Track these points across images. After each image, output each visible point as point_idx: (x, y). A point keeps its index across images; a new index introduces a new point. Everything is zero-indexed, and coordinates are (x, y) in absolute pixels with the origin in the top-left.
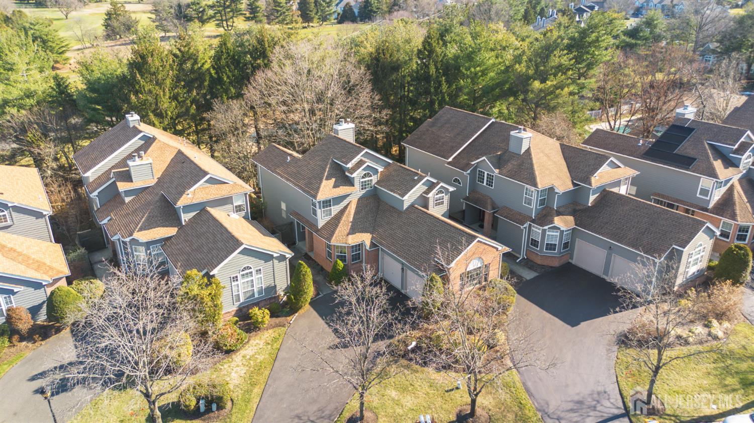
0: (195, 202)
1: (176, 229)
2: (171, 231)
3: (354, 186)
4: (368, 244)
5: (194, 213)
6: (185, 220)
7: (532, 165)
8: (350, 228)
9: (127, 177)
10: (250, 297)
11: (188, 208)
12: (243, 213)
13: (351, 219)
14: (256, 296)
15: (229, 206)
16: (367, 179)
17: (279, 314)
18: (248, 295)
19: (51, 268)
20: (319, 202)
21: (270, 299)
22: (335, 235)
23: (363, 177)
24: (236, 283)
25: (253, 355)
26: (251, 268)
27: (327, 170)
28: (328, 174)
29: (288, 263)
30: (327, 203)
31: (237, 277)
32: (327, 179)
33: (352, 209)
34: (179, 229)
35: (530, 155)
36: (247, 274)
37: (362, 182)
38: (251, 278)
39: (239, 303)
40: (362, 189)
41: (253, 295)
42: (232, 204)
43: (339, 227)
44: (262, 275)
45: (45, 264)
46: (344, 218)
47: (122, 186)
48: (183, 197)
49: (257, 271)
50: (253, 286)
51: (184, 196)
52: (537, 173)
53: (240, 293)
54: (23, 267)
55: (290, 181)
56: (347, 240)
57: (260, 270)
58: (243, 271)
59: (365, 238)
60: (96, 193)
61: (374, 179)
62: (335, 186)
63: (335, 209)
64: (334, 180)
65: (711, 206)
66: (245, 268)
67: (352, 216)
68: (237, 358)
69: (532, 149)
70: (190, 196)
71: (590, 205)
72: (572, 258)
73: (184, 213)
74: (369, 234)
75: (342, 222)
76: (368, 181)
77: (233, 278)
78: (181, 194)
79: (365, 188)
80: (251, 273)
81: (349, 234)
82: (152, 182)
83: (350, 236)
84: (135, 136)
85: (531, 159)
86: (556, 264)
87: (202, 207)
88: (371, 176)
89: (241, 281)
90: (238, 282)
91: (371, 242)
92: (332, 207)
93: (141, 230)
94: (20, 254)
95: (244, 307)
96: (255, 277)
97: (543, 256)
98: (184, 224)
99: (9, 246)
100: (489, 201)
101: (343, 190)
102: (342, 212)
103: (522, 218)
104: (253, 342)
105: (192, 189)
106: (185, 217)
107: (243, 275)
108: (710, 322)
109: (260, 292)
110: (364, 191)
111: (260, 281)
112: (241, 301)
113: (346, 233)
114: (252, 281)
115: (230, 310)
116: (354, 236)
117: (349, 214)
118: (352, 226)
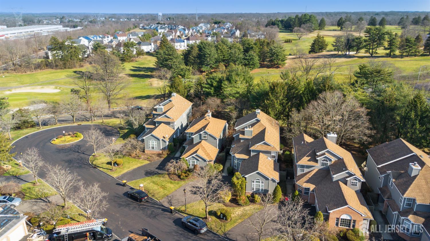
0: (256, 149)
2: (246, 157)
4: (311, 189)
5: (256, 153)
7: (411, 183)
8: (307, 180)
9: (243, 133)
11: (254, 151)
12: (274, 159)
15: (270, 155)
16: (325, 162)
19: (210, 157)
20: (299, 165)
21: (265, 194)
23: (323, 161)
25: (247, 210)
28: (309, 155)
29: (276, 184)
30: (303, 166)
31: (254, 181)
32: (307, 157)
35: (415, 178)
37: (322, 163)
42: (271, 154)
43: (303, 178)
44: (263, 184)
45: (209, 155)
46: (307, 175)
47: (241, 136)
48: (253, 146)
50: (259, 187)
52: (410, 189)
54: (204, 154)
55: (296, 152)
56: (303, 184)
59: (312, 187)
60: (235, 136)
61: (329, 163)
62: (309, 161)
63: (306, 170)
64: (310, 158)
66: (257, 179)
68: (242, 209)
69: (418, 177)
76: (326, 163)
79: (324, 166)
82: (250, 137)
83: (305, 183)
84: (254, 119)
85: (413, 181)
91: (314, 189)
93: (238, 153)
94: (205, 149)
95: (254, 193)
99: (203, 146)
100: (389, 194)
101: (312, 163)
102: (309, 172)
103: (396, 208)
104: (250, 206)
105: (257, 145)
109: (262, 190)
110: (323, 167)
111: (262, 186)
112: (254, 191)
114: (260, 185)
115: (250, 192)
116: (307, 184)
117: (310, 174)
118: (309, 179)
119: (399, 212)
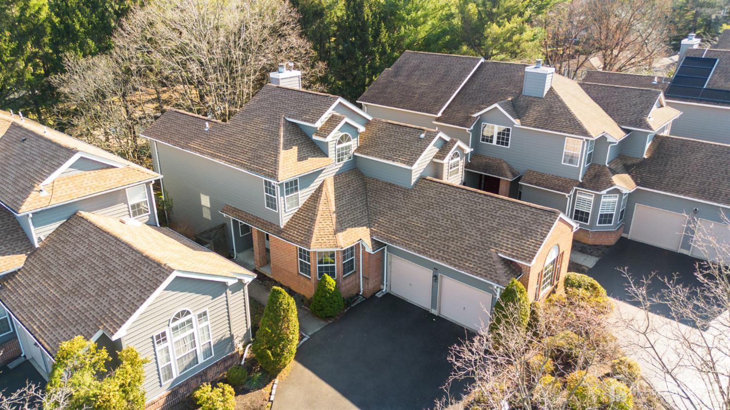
0: (55, 203)
1: (23, 257)
2: (14, 262)
3: (327, 156)
4: (368, 243)
5: (56, 225)
6: (40, 239)
8: (336, 222)
10: (190, 365)
11: (41, 217)
12: (146, 217)
13: (333, 208)
14: (201, 360)
15: (122, 207)
16: (344, 144)
17: (246, 386)
18: (186, 362)
20: (281, 185)
21: (225, 360)
22: (314, 235)
23: (340, 143)
24: (163, 345)
26: (188, 313)
27: (282, 134)
28: (286, 141)
29: (246, 292)
30: (292, 186)
31: (164, 334)
32: (285, 148)
33: (330, 191)
34: (29, 256)
35: (557, 96)
36: (183, 324)
37: (339, 150)
38: (190, 331)
39: (171, 380)
40: (339, 161)
41: (196, 360)
42: (126, 202)
43: (317, 222)
44: (208, 323)
46: (321, 207)
48: (31, 196)
49: (200, 316)
50: (194, 344)
51: (33, 194)
52: (579, 118)
53: (172, 362)
55: (220, 157)
56: (334, 241)
57: (205, 314)
58: (175, 320)
59: (362, 235)
61: (354, 144)
62: (300, 159)
63: (304, 195)
64: (295, 148)
66: (178, 315)
67: (333, 203)
69: (556, 90)
70: (45, 194)
71: (645, 157)
72: (627, 231)
73: (35, 225)
74: (365, 228)
75: (319, 213)
76: (346, 147)
77: (158, 337)
78: (26, 192)
79: (342, 159)
80: (190, 321)
81: (336, 232)
83: (340, 235)
85: (561, 101)
86: (611, 241)
87: (69, 213)
88: (349, 140)
89: (172, 339)
90: (168, 344)
91: (373, 240)
92: (299, 192)
95: (180, 386)
96: (198, 327)
97: (597, 233)
98: (37, 245)
100: (504, 165)
101: (313, 163)
102: (316, 197)
103: (563, 183)
105: (48, 181)
106: (39, 234)
107: (176, 328)
109: (207, 353)
110: (340, 165)
111: (206, 333)
112: (175, 377)
113: (331, 230)
114: (192, 335)
115: (155, 398)
116: (345, 233)
117: (327, 198)
118: (337, 218)
119: (581, 185)
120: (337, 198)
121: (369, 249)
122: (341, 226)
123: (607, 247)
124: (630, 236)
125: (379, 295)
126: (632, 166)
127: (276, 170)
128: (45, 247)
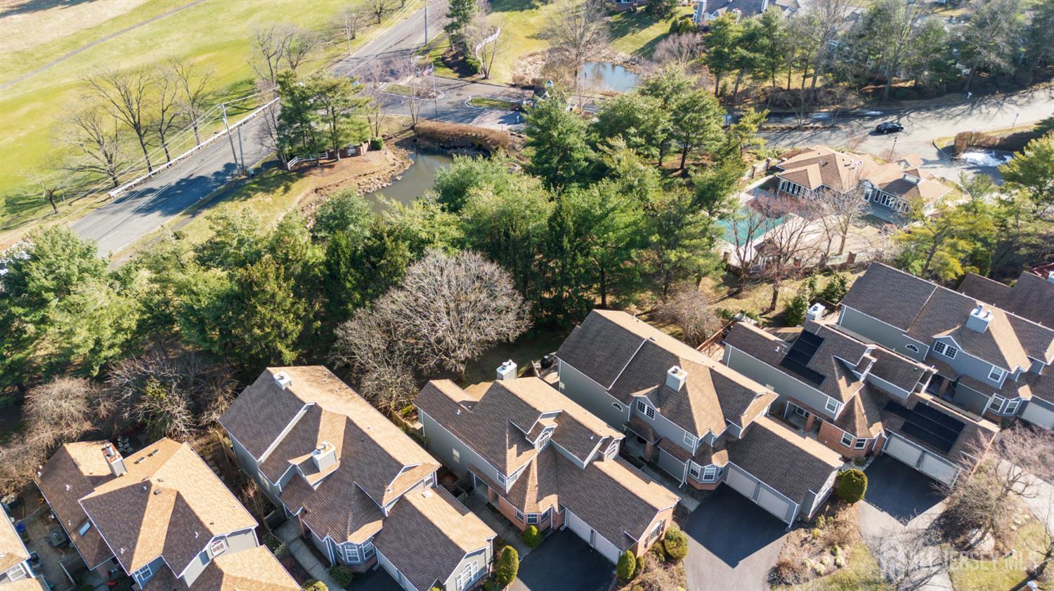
1: (380, 522)
2: (376, 526)
3: (534, 448)
4: (556, 506)
5: (394, 503)
6: (388, 512)
7: (689, 405)
8: (538, 493)
9: (313, 466)
13: (537, 482)
14: (473, 580)
16: (544, 438)
17: (493, 590)
18: (467, 583)
19: (284, 588)
21: (482, 577)
22: (526, 504)
24: (459, 581)
26: (471, 564)
27: (507, 435)
28: (510, 441)
32: (510, 448)
33: (535, 468)
34: (384, 521)
35: (686, 393)
36: (467, 570)
38: (470, 571)
40: (540, 448)
41: (471, 580)
42: (423, 481)
43: (527, 492)
45: (277, 585)
46: (529, 481)
47: (312, 480)
49: (474, 564)
50: (470, 575)
51: (386, 492)
52: (695, 418)
53: (462, 585)
55: (468, 443)
56: (538, 508)
57: (476, 562)
58: (464, 569)
59: (551, 502)
60: (278, 481)
61: (550, 434)
62: (519, 454)
64: (515, 446)
65: (836, 419)
66: (466, 567)
67: (536, 478)
69: (687, 386)
70: (390, 492)
71: (740, 438)
72: (725, 479)
73: (387, 507)
74: (555, 495)
75: (529, 487)
77: (458, 578)
78: (381, 490)
79: (543, 445)
80: (470, 567)
81: (538, 501)
82: (336, 466)
83: (540, 503)
84: (298, 408)
85: (688, 399)
86: (713, 488)
88: (547, 434)
89: (463, 577)
90: (461, 579)
91: (559, 504)
93: (352, 532)
94: (252, 582)
96: (472, 569)
97: (702, 483)
98: (387, 515)
99: (238, 575)
100: (650, 429)
103: (683, 455)
107: (465, 572)
108: (836, 550)
111: (476, 570)
116: (543, 501)
117: (533, 476)
118: (539, 491)
119: (694, 459)
120: (539, 474)
121: (557, 510)
122: (540, 497)
123: (709, 491)
124: (727, 483)
125: (562, 529)
126: (731, 442)
127: (505, 467)
128: (391, 516)
